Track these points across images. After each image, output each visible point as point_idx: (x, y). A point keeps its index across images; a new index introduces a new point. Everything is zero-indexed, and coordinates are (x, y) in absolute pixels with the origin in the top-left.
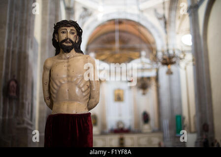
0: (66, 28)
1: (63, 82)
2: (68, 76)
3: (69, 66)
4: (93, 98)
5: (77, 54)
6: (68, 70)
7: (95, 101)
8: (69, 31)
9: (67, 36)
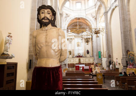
0: (44, 10)
1: (43, 46)
2: (46, 42)
3: (47, 35)
4: (63, 56)
5: (53, 27)
6: (46, 38)
7: (64, 57)
8: (46, 12)
9: (45, 15)
